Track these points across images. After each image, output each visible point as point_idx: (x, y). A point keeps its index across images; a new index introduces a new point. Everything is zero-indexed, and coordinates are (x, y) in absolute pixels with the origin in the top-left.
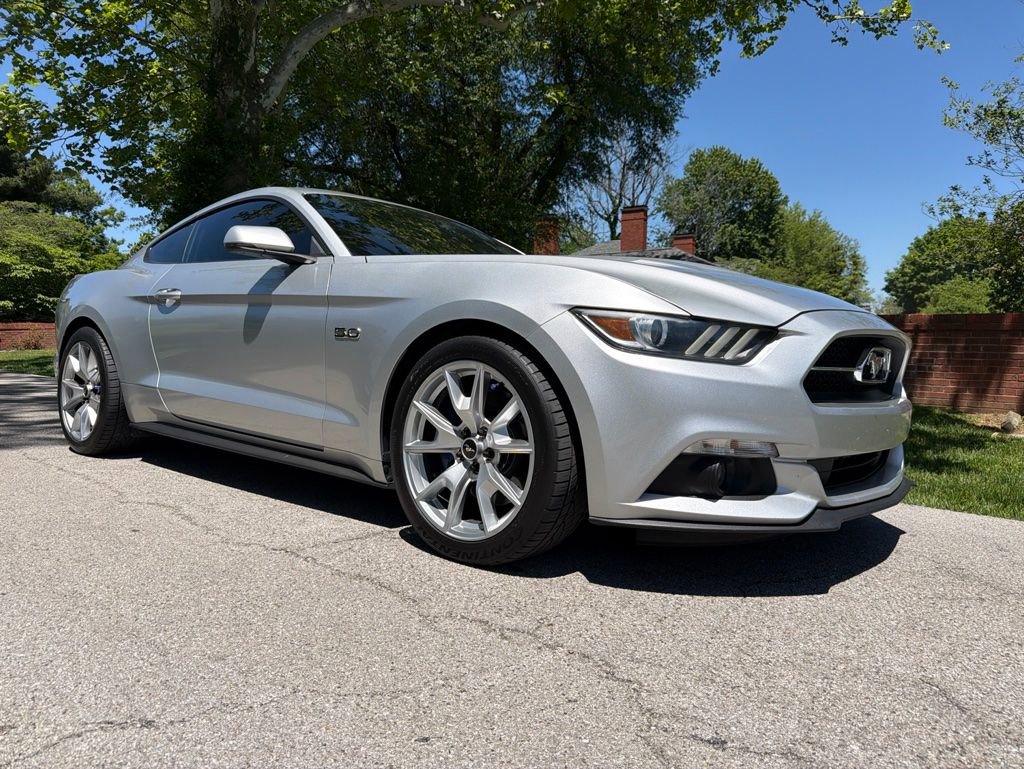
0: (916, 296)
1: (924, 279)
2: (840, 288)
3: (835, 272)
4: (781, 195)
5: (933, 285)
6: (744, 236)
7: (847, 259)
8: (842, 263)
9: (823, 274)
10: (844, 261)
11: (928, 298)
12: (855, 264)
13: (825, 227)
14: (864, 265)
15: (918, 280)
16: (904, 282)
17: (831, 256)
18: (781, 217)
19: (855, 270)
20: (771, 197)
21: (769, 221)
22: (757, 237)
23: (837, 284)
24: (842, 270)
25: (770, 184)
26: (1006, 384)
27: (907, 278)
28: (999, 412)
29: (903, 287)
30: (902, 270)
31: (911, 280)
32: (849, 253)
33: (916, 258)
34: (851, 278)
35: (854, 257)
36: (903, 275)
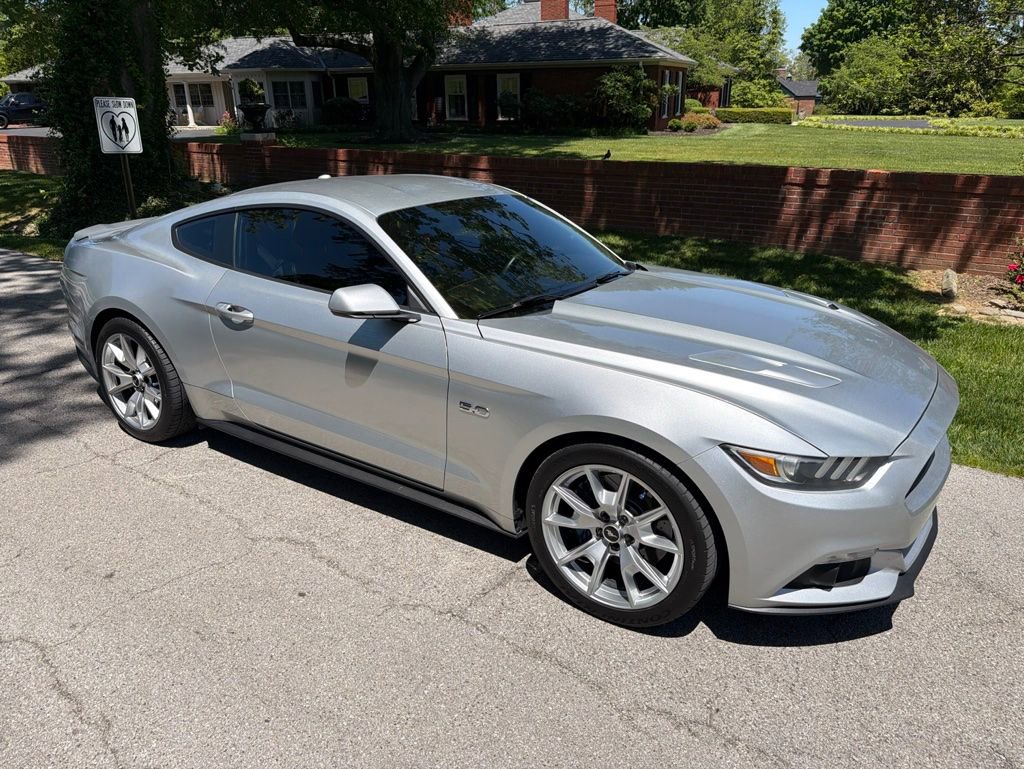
0: (831, 55)
1: (840, 35)
2: (758, 49)
3: (754, 30)
5: (849, 44)
7: (767, 16)
8: (762, 21)
9: (743, 33)
10: (764, 18)
11: (842, 58)
12: (775, 21)
14: (783, 22)
15: (835, 39)
16: (821, 40)
17: (752, 12)
19: (774, 28)
23: (756, 44)
24: (761, 29)
26: (948, 243)
27: (824, 35)
28: (937, 269)
29: (819, 46)
30: (819, 26)
31: (827, 38)
32: (769, 9)
33: (835, 13)
34: (770, 37)
35: (774, 13)
36: (821, 31)
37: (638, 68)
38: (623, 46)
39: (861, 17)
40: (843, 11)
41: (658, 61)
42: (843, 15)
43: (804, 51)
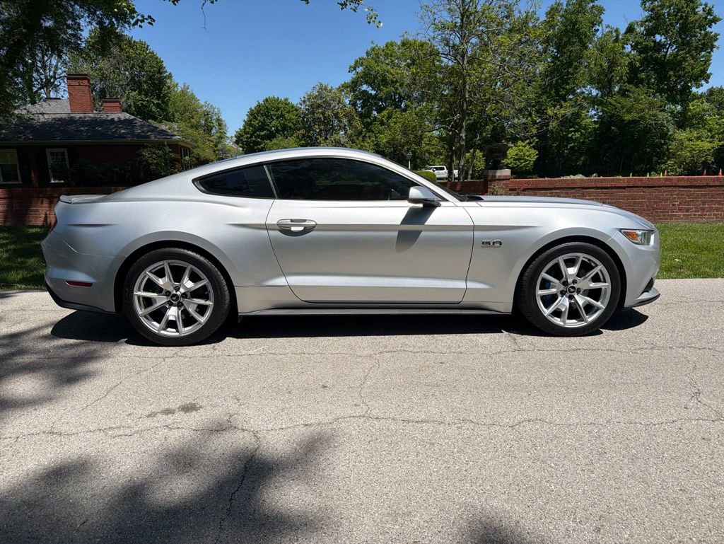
0: (256, 147)
1: (258, 136)
2: (213, 141)
3: (208, 130)
4: (166, 72)
5: (265, 141)
6: (144, 101)
7: (214, 121)
10: (212, 123)
11: (262, 149)
12: (220, 125)
13: (193, 97)
14: (225, 125)
15: (255, 137)
16: (247, 138)
18: (169, 88)
19: (220, 129)
20: (159, 72)
21: (160, 90)
22: (153, 103)
23: (210, 139)
24: (212, 129)
25: (157, 62)
27: (249, 136)
29: (246, 142)
30: (245, 129)
31: (251, 137)
32: (215, 117)
33: (252, 122)
34: (218, 135)
35: (218, 120)
36: (246, 133)
37: (164, 145)
38: (149, 131)
39: (268, 125)
40: (257, 122)
41: (178, 141)
42: (258, 124)
43: (238, 144)
